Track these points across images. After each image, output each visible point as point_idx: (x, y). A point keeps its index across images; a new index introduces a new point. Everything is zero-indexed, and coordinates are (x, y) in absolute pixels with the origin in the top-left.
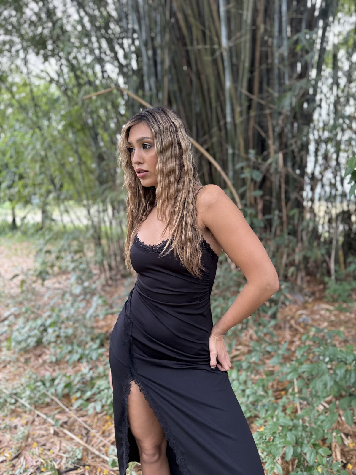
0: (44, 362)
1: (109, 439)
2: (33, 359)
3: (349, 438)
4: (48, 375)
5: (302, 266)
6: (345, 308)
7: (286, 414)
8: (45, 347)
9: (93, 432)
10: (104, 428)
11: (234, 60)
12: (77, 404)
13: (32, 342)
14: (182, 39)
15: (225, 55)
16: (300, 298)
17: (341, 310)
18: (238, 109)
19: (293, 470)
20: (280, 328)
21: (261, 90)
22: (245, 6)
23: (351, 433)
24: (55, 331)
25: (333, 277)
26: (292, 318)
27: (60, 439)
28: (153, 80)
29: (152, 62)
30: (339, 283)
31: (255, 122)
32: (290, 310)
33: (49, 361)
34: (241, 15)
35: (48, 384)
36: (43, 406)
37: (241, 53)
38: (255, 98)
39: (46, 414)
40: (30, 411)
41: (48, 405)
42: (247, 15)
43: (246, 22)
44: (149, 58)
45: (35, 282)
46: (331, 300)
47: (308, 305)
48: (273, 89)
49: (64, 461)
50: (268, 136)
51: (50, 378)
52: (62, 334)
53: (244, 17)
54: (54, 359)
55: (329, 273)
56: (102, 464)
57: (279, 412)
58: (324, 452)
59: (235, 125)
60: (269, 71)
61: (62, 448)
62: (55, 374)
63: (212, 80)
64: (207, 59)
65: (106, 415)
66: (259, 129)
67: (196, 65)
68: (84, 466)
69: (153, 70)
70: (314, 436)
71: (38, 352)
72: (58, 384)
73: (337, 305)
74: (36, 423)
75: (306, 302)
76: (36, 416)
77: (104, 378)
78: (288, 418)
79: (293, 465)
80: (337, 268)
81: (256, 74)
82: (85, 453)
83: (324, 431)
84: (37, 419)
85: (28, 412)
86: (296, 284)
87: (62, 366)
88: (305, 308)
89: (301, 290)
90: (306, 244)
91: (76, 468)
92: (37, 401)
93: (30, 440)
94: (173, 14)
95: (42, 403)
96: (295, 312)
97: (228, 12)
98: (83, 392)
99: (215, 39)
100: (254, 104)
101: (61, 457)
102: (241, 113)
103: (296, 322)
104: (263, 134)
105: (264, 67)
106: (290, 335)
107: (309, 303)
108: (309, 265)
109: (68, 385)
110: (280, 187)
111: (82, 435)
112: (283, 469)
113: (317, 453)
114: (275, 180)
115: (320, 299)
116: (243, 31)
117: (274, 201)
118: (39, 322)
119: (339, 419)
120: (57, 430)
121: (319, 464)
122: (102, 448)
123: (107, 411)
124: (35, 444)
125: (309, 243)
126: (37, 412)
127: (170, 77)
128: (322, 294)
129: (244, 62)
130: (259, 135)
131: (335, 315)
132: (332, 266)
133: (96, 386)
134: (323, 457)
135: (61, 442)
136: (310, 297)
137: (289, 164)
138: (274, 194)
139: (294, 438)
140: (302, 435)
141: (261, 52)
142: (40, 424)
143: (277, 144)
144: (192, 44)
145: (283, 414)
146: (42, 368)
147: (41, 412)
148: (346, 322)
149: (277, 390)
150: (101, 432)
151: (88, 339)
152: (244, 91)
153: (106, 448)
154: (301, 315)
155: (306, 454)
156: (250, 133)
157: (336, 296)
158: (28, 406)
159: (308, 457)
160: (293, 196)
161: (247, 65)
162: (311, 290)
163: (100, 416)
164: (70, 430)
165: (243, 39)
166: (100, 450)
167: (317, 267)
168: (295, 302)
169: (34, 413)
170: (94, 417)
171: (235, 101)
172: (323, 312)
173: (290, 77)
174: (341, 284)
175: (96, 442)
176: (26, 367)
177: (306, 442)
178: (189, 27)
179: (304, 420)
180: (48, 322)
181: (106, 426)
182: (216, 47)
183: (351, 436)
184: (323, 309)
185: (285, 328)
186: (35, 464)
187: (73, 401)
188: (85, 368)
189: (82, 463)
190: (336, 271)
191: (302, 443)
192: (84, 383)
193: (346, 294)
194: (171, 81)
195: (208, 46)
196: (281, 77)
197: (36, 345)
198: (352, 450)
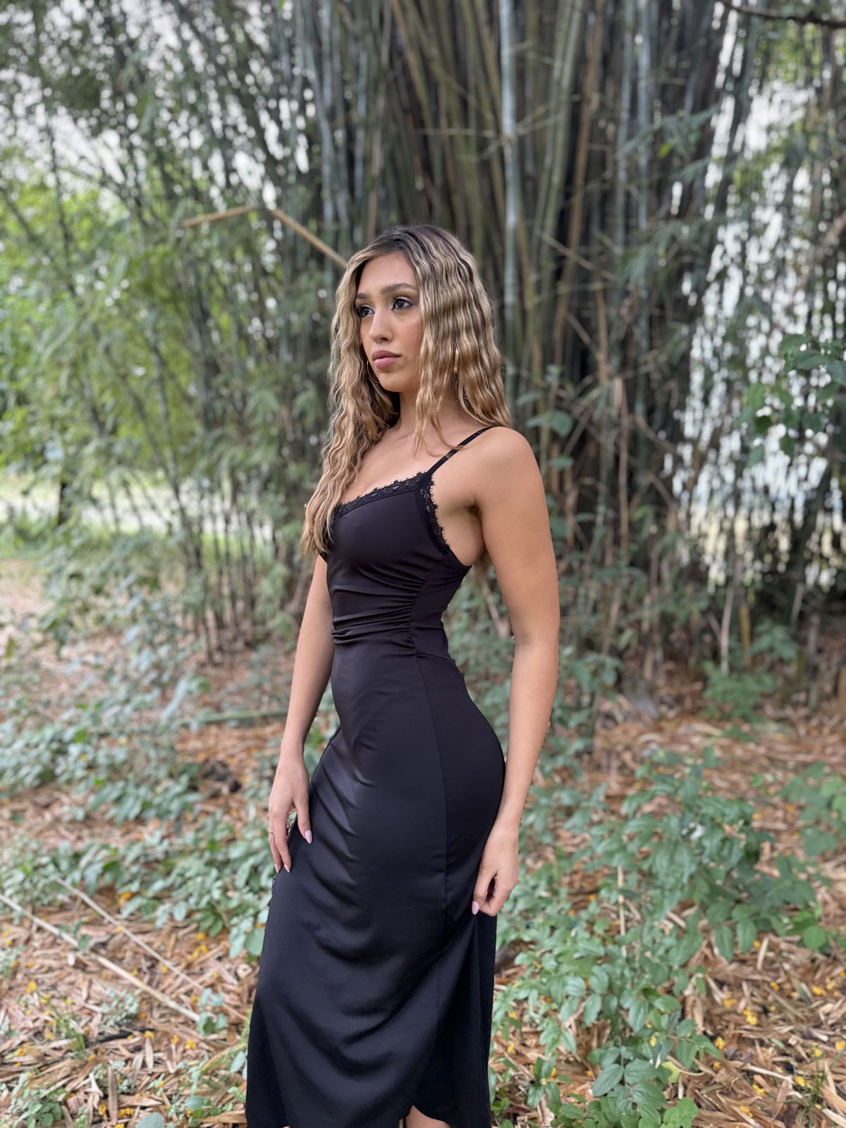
0: (57, 820)
1: (201, 979)
2: (30, 812)
3: (725, 988)
4: (65, 846)
5: (657, 638)
6: (746, 734)
7: (592, 933)
8: (59, 789)
9: (165, 965)
10: (190, 958)
11: (530, 167)
12: (129, 908)
13: (30, 774)
14: (413, 111)
15: (509, 153)
16: (648, 709)
17: (738, 738)
18: (531, 278)
19: (599, 1046)
20: (598, 767)
21: (586, 238)
22: (559, 48)
23: (731, 980)
24: (83, 753)
25: (724, 666)
26: (628, 748)
27: (89, 977)
28: (343, 198)
29: (342, 158)
30: (735, 676)
31: (570, 309)
32: (626, 732)
33: (67, 818)
34: (549, 69)
35: (64, 865)
36: (51, 909)
37: (544, 152)
38: (572, 254)
39: (56, 926)
40: (23, 918)
41: (63, 907)
42: (563, 69)
43: (559, 83)
44: (336, 148)
45: (38, 646)
46: (717, 715)
47: (664, 724)
48: (611, 236)
49: (97, 1019)
50: (597, 343)
51: (70, 853)
52: (102, 759)
53: (556, 73)
54: (80, 814)
55: (716, 656)
56: (182, 1027)
57: (580, 932)
58: (665, 1004)
59: (524, 313)
60: (607, 197)
61: (92, 994)
62: (80, 846)
63: (477, 207)
64: (469, 159)
65: (196, 930)
66: (576, 325)
67: (444, 170)
68: (143, 1031)
69: (344, 174)
70: (647, 976)
71: (42, 799)
72: (90, 864)
73: (729, 726)
74: (36, 944)
75: (662, 717)
76: (34, 928)
77: (197, 854)
78: (597, 940)
79: (600, 1037)
80: (735, 645)
81: (577, 201)
82: (145, 1007)
83: (671, 968)
84: (37, 936)
85: (16, 922)
86: (642, 677)
87: (97, 830)
88: (659, 730)
89: (652, 691)
90: (668, 588)
91: (124, 1035)
92: (38, 899)
93: (19, 976)
94: (396, 52)
95: (50, 904)
96: (635, 738)
97: (520, 59)
98: (145, 884)
99: (489, 116)
100: (569, 270)
101: (91, 1013)
102: (538, 285)
103: (634, 759)
104: (585, 338)
105: (594, 186)
106: (619, 783)
107: (669, 720)
108: (673, 637)
109: (112, 866)
110: (617, 458)
111: (140, 970)
112: (579, 1046)
113: (651, 1007)
114: (607, 440)
115: (694, 712)
116: (552, 104)
117: (603, 488)
118: (48, 732)
119: (708, 952)
120: (84, 959)
121: (655, 1030)
122: (183, 997)
123: (199, 922)
124: (33, 985)
125: (675, 587)
126: (38, 921)
127: (382, 193)
128: (699, 703)
129: (551, 172)
130: (577, 339)
131: (722, 747)
132: (725, 641)
133: (176, 871)
134: (662, 1014)
135: (91, 983)
136: (671, 707)
137: (640, 408)
138: (604, 474)
139: (606, 979)
140: (623, 975)
141: (590, 153)
142: (43, 946)
143: (616, 361)
144: (436, 124)
145: (587, 935)
146: (52, 833)
147: (48, 921)
148: (745, 763)
149: (581, 892)
150: (183, 965)
151: (163, 772)
152: (548, 238)
153: (193, 998)
154: (648, 743)
155: (628, 1010)
156: (557, 334)
157: (728, 708)
158: (18, 909)
159: (630, 1019)
160: (644, 480)
161: (557, 179)
162: (674, 692)
163: (181, 933)
164: (113, 959)
165: (550, 122)
166: (180, 1001)
167: (691, 642)
168: (638, 717)
169: (32, 922)
170: (169, 935)
171: (525, 259)
172: (696, 740)
173: (651, 213)
174: (739, 679)
175: (170, 985)
176: (13, 829)
177: (628, 986)
178: (432, 85)
179: (630, 948)
180: (69, 733)
181: (196, 954)
182: (489, 133)
183: (729, 985)
184: (697, 733)
185: (609, 767)
186: (31, 1025)
187: (122, 901)
188: (151, 834)
189: (139, 1025)
190: (731, 650)
191: (622, 989)
192: (148, 864)
193: (751, 702)
194: (384, 204)
195: (471, 132)
196: (630, 211)
197: (37, 782)
198: (729, 1013)
